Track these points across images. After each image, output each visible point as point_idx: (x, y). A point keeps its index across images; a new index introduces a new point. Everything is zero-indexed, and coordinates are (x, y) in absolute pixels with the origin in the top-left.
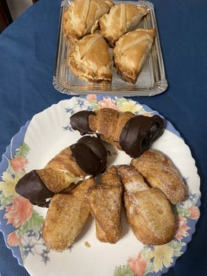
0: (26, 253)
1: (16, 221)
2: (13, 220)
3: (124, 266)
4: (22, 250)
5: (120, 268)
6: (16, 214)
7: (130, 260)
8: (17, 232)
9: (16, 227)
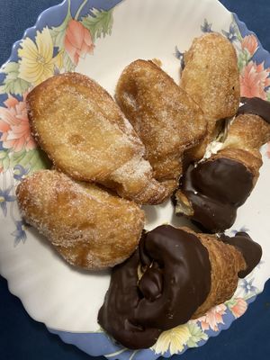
0: (232, 31)
1: (253, 70)
2: (258, 71)
3: (99, 36)
4: (237, 34)
5: (105, 32)
6: (256, 79)
7: (91, 47)
8: (249, 56)
9: (252, 62)
